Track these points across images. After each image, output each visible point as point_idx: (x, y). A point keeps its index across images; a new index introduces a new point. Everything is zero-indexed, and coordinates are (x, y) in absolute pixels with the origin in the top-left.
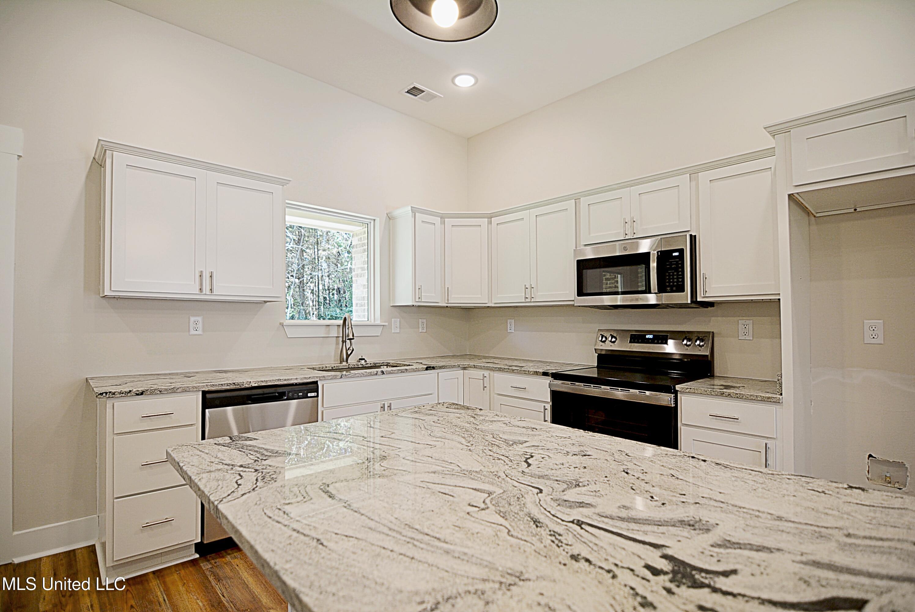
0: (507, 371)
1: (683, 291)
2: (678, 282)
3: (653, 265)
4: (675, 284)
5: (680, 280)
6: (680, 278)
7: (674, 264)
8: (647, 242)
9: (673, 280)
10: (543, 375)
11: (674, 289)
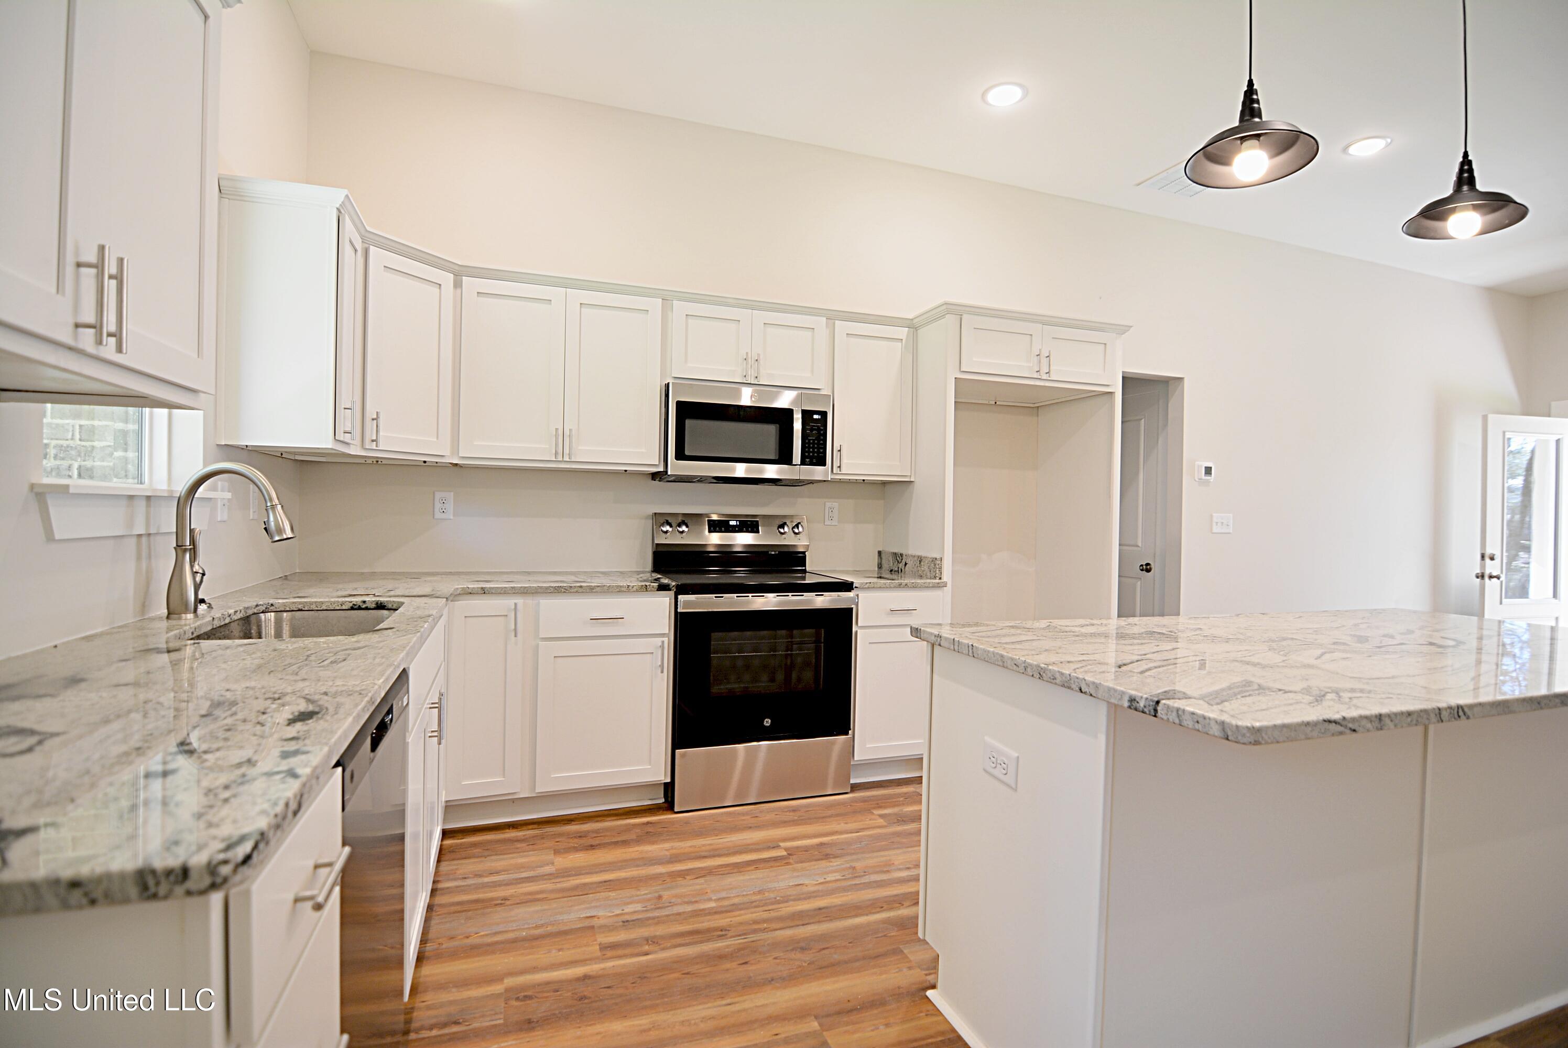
0: (577, 592)
1: (824, 465)
2: (818, 452)
3: (798, 426)
4: (816, 455)
5: (821, 450)
6: (821, 448)
7: (815, 430)
8: (792, 394)
9: (813, 450)
10: (658, 590)
11: (814, 461)
